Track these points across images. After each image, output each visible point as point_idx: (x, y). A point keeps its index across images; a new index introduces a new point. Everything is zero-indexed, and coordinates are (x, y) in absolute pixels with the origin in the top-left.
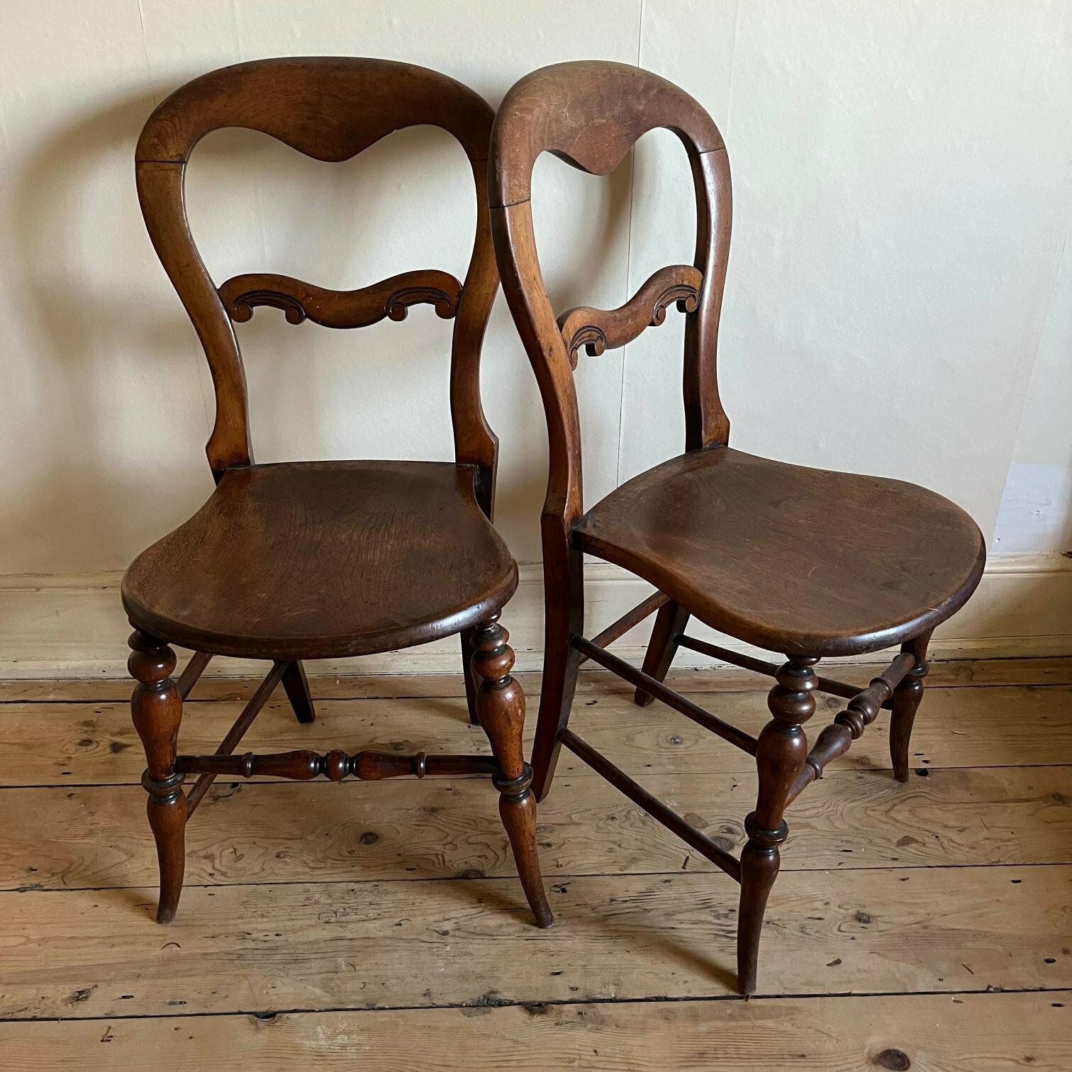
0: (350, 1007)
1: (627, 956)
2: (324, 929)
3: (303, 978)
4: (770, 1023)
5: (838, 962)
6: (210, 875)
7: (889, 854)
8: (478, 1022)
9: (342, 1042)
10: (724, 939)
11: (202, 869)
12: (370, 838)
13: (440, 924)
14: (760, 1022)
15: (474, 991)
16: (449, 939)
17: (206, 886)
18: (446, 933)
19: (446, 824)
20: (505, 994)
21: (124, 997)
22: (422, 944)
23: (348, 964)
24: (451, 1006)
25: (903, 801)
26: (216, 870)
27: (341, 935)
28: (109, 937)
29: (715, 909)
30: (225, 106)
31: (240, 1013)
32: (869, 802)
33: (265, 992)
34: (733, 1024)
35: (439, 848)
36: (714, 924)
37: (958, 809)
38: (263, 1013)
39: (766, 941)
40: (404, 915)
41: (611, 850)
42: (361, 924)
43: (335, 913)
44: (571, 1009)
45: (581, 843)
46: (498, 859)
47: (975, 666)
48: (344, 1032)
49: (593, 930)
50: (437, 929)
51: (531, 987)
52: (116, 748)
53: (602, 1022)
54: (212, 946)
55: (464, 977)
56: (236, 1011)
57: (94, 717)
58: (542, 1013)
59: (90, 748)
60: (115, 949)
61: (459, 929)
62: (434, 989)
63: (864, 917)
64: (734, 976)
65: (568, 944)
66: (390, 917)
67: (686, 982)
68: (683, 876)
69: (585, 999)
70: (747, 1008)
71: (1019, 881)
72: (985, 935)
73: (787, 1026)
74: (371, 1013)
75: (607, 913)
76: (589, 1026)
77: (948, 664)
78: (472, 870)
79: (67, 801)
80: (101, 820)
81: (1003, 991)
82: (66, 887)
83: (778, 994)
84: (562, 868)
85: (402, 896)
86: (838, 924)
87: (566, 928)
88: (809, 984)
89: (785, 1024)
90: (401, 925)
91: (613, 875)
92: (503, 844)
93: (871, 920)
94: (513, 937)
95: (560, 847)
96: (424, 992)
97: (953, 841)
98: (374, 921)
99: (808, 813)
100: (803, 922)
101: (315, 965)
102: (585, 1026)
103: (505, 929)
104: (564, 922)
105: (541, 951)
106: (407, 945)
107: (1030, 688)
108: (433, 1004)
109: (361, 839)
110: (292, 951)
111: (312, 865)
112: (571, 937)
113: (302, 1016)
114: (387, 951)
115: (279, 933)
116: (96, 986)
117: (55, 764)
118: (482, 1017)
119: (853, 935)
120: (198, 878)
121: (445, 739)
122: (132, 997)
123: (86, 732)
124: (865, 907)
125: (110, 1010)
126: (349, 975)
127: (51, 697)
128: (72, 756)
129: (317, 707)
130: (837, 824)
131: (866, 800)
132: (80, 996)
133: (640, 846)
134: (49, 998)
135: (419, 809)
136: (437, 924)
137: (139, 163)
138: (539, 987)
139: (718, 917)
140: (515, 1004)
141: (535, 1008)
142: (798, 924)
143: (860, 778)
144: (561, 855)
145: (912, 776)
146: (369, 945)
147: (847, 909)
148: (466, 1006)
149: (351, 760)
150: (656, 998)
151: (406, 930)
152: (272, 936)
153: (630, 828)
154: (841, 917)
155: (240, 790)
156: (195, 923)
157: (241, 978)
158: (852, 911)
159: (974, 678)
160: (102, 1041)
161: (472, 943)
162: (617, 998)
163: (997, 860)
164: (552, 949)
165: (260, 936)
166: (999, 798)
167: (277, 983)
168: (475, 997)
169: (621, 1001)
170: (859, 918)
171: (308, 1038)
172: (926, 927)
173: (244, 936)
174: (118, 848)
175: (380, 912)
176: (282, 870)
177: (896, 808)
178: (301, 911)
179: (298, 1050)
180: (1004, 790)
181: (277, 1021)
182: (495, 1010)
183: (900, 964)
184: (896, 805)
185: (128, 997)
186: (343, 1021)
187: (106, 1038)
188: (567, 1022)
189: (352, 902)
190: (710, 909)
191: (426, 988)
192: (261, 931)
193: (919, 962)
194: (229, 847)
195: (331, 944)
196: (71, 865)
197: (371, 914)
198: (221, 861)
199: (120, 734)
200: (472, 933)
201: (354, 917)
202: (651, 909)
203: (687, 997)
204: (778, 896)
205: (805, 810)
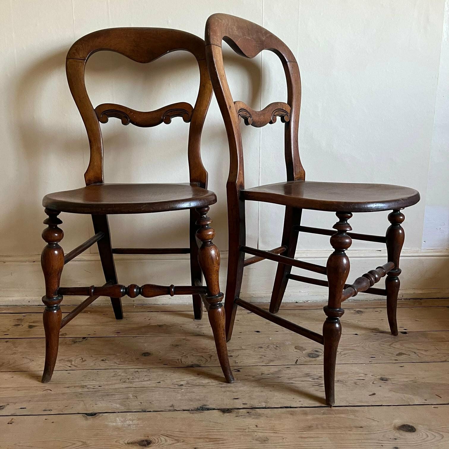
0: (133, 411)
1: (270, 393)
2: (123, 384)
3: (110, 401)
4: (343, 415)
5: (374, 394)
6: (70, 367)
7: (393, 358)
8: (197, 416)
9: (129, 423)
10: (318, 387)
11: (65, 365)
12: (147, 354)
13: (180, 382)
14: (338, 415)
15: (195, 405)
16: (183, 387)
17: (66, 370)
18: (182, 385)
19: (182, 350)
20: (211, 406)
21: (21, 408)
22: (170, 389)
23: (133, 396)
24: (184, 410)
25: (397, 341)
26: (72, 365)
27: (131, 386)
28: (17, 388)
29: (312, 377)
31: (79, 413)
32: (381, 342)
33: (91, 406)
34: (325, 416)
35: (180, 358)
36: (312, 382)
37: (423, 344)
38: (90, 414)
39: (337, 388)
40: (162, 379)
41: (261, 358)
42: (141, 382)
43: (129, 379)
44: (243, 411)
45: (246, 355)
46: (207, 361)
47: (422, 301)
48: (130, 420)
49: (253, 384)
50: (177, 384)
51: (224, 404)
52: (31, 327)
53: (259, 415)
54: (67, 390)
55: (190, 400)
56: (77, 412)
57: (22, 318)
58: (229, 412)
59: (18, 327)
60: (20, 392)
61: (188, 384)
62: (175, 404)
63: (385, 379)
64: (324, 399)
65: (242, 388)
66: (155, 380)
67: (300, 401)
68: (295, 366)
69: (250, 408)
70: (331, 410)
73: (352, 417)
74: (144, 413)
75: (260, 378)
76: (253, 417)
78: (195, 365)
79: (6, 343)
80: (20, 349)
83: (346, 405)
84: (238, 364)
85: (161, 373)
86: (373, 381)
87: (240, 383)
88: (361, 402)
89: (351, 416)
90: (160, 382)
91: (262, 366)
92: (210, 356)
93: (388, 380)
94: (215, 386)
95: (237, 357)
96: (171, 406)
97: (423, 354)
98: (147, 381)
100: (356, 381)
101: (117, 397)
102: (250, 417)
103: (211, 384)
104: (239, 381)
105: (228, 391)
106: (163, 389)
107: (448, 307)
108: (175, 410)
109: (142, 355)
110: (107, 392)
111: (118, 363)
112: (242, 386)
113: (109, 414)
114: (153, 392)
115: (100, 386)
116: (8, 404)
117: (2, 332)
118: (199, 414)
119: (380, 385)
120: (63, 368)
121: (183, 324)
122: (26, 408)
123: (18, 322)
124: (385, 376)
125: (14, 412)
126: (134, 400)
127: (4, 312)
128: (10, 329)
129: (124, 314)
130: (367, 349)
133: (275, 356)
135: (170, 345)
136: (177, 382)
138: (228, 404)
139: (314, 379)
140: (216, 409)
141: (225, 411)
142: (353, 381)
143: (375, 334)
144: (237, 359)
145: (399, 334)
146: (144, 389)
147: (376, 376)
148: (191, 410)
149: (140, 288)
150: (285, 407)
151: (162, 384)
152: (97, 387)
153: (270, 351)
154: (374, 379)
155: (87, 340)
156: (60, 383)
157: (80, 401)
158: (379, 377)
159: (422, 304)
160: (8, 424)
161: (194, 389)
162: (266, 407)
163: (445, 360)
164: (234, 390)
165: (92, 387)
166: (442, 340)
167: (97, 403)
168: (196, 407)
169: (268, 408)
170: (382, 379)
171: (112, 422)
172: (415, 382)
173: (83, 387)
174: (26, 358)
175: (150, 378)
176: (103, 365)
177: (393, 344)
178: (112, 378)
179: (106, 426)
180: (444, 338)
181: (96, 416)
182: (205, 412)
183: (404, 395)
184: (393, 343)
185: (23, 408)
186: (129, 415)
187: (10, 423)
188: (242, 416)
189: (137, 375)
190: (310, 377)
191: (171, 404)
192: (92, 385)
193: (414, 394)
194: (80, 358)
195: (127, 389)
196: (3, 364)
197: (146, 379)
198: (75, 362)
199: (34, 322)
200: (194, 385)
201: (137, 380)
202: (281, 377)
203: (301, 407)
204: (342, 372)
205: (351, 345)
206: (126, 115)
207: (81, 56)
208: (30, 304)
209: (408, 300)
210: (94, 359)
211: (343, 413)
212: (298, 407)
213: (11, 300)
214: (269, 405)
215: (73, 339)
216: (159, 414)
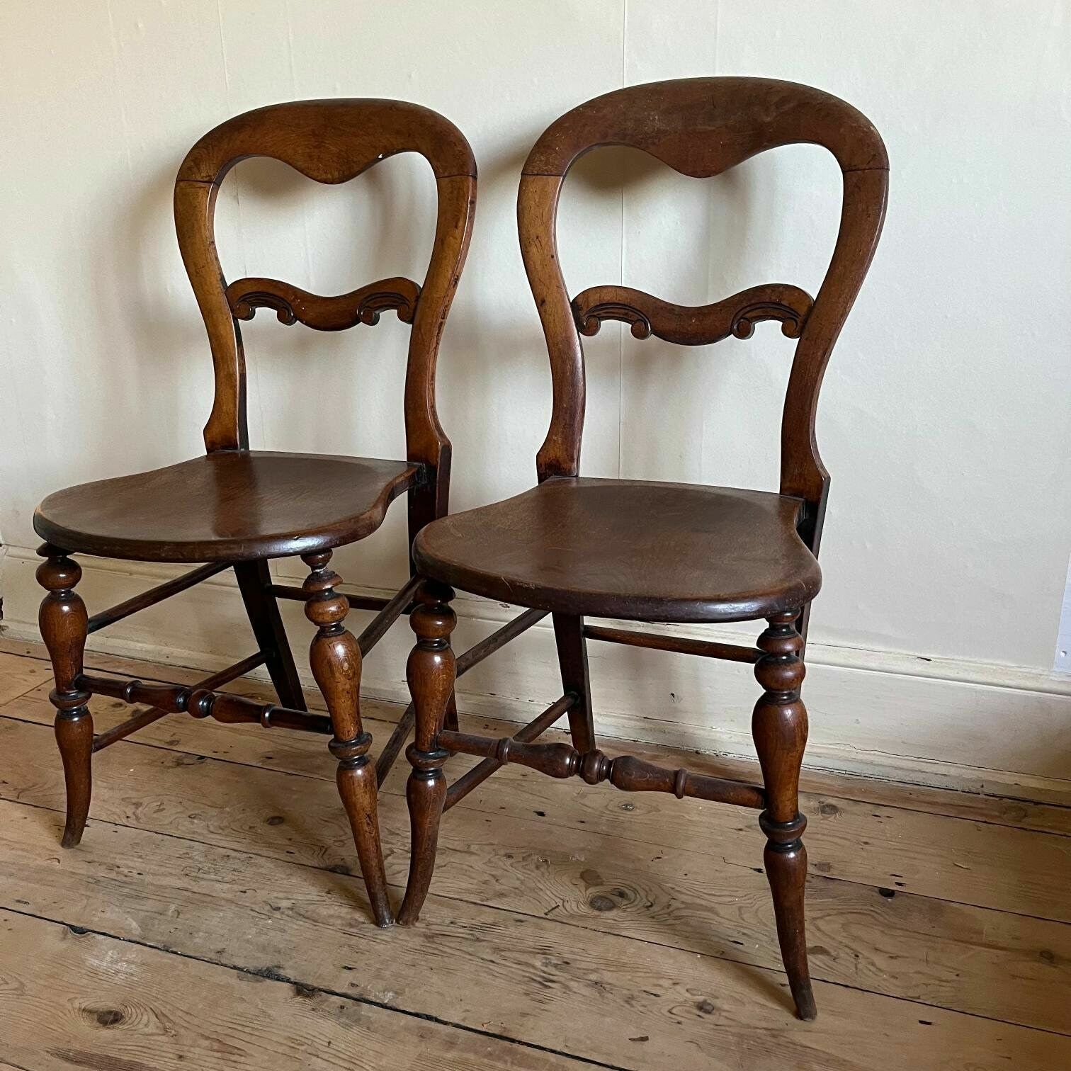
0: (148, 944)
1: (427, 973)
2: (180, 879)
3: (130, 910)
5: (644, 1039)
6: (127, 817)
8: (245, 987)
9: (120, 968)
10: (538, 985)
11: (124, 811)
12: (277, 821)
13: (280, 901)
15: (264, 961)
16: (277, 915)
17: (116, 824)
18: (278, 909)
20: (288, 971)
22: (250, 912)
23: (176, 911)
24: (235, 968)
26: (135, 815)
27: (190, 887)
28: (16, 842)
29: (550, 957)
30: (250, 137)
31: (61, 923)
33: (94, 913)
34: (486, 1061)
35: (330, 843)
36: (537, 969)
37: (904, 936)
38: (79, 928)
40: (256, 885)
41: (485, 882)
42: (211, 883)
43: (200, 870)
44: (337, 1001)
45: (461, 869)
47: (1034, 810)
48: (128, 961)
50: (272, 904)
51: (315, 973)
53: (357, 1020)
54: (82, 868)
55: (264, 948)
56: (60, 920)
58: (308, 996)
59: (118, 709)
60: (13, 852)
61: (292, 909)
62: (229, 949)
63: (708, 1008)
65: (380, 947)
66: (241, 885)
68: (539, 921)
69: (356, 997)
70: (510, 1051)
71: (929, 1024)
74: (162, 953)
75: (438, 932)
76: (342, 1020)
77: (1001, 801)
78: (342, 866)
82: (16, 800)
83: (553, 1048)
85: (266, 871)
86: (673, 1005)
88: (596, 1050)
90: (245, 892)
91: (471, 902)
93: (713, 1011)
94: (333, 928)
96: (220, 950)
97: (873, 964)
98: (225, 884)
99: (720, 899)
100: (636, 994)
101: (150, 905)
102: (338, 1018)
103: (332, 920)
105: (350, 946)
106: (237, 909)
108: (220, 961)
109: (270, 820)
110: (141, 889)
111: (212, 829)
113: (106, 939)
114: (216, 910)
115: (142, 873)
118: (252, 984)
119: (680, 1019)
120: (116, 817)
124: (717, 998)
126: (170, 919)
130: (746, 916)
133: (519, 885)
135: (337, 809)
136: (276, 900)
138: (323, 975)
139: (548, 964)
140: (291, 983)
141: (302, 990)
142: (628, 993)
146: (204, 900)
147: (694, 995)
148: (245, 971)
150: (427, 1016)
151: (247, 897)
152: (135, 872)
153: (521, 869)
154: (682, 1000)
155: (203, 762)
156: (86, 849)
157: (83, 897)
158: (700, 998)
159: (1025, 820)
161: (293, 923)
162: (388, 1005)
163: (917, 995)
164: (361, 947)
165: (126, 871)
166: (966, 938)
167: (107, 909)
168: (260, 966)
169: (390, 1008)
170: (702, 1006)
171: (97, 957)
172: (774, 1036)
173: (113, 867)
175: (236, 878)
176: (185, 826)
178: (173, 861)
179: (80, 963)
180: (979, 933)
181: (84, 937)
182: (268, 981)
183: (714, 1061)
184: (830, 915)
186: (135, 952)
188: (324, 1011)
189: (220, 865)
190: (544, 956)
191: (223, 947)
192: (130, 868)
194: (159, 801)
195: (176, 892)
196: (34, 786)
197: (229, 878)
198: (144, 809)
200: (300, 915)
201: (212, 876)
202: (484, 941)
203: (458, 1024)
204: (626, 964)
205: (719, 896)
207: (204, 174)
208: (168, 661)
210: (181, 809)
212: (451, 1023)
213: (139, 649)
214: (396, 1002)
215: (181, 756)
216: (185, 963)
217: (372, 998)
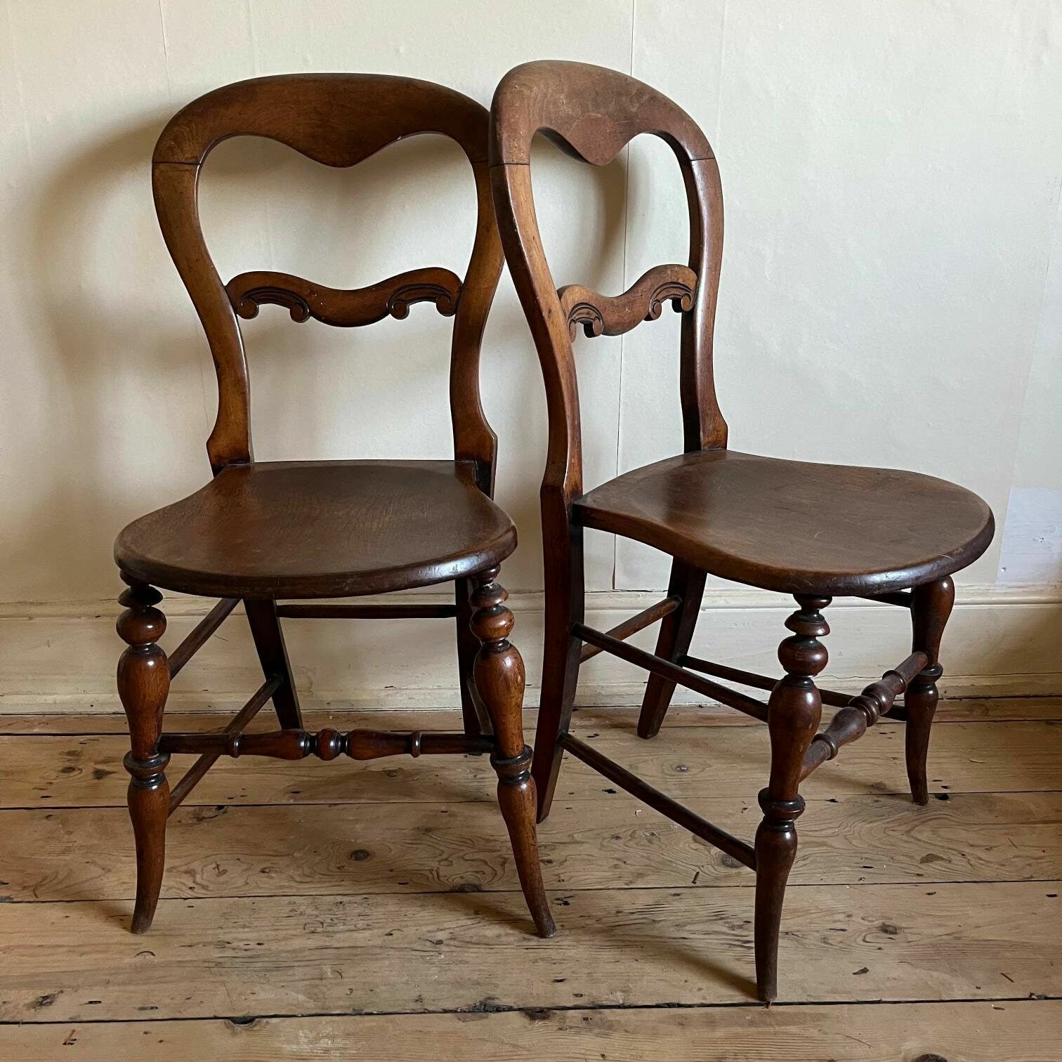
0: (335, 1013)
1: (635, 964)
2: (309, 938)
3: (284, 984)
4: (792, 1029)
5: (865, 971)
6: (191, 888)
7: (913, 870)
8: (473, 1026)
9: (326, 1046)
10: (740, 949)
11: (181, 883)
12: (361, 855)
13: (433, 934)
14: (783, 1028)
15: (472, 997)
16: (443, 948)
17: (185, 899)
18: (440, 942)
19: (441, 843)
20: (504, 1000)
21: (91, 1002)
22: (414, 953)
23: (334, 971)
24: (445, 1011)
25: (924, 822)
26: (197, 884)
27: (328, 944)
28: (78, 946)
29: (729, 920)
30: (240, 114)
31: (216, 1018)
32: (888, 823)
33: (243, 998)
34: (754, 1029)
35: (435, 864)
36: (728, 934)
37: (982, 829)
38: (240, 1018)
39: (785, 952)
40: (396, 925)
41: (616, 866)
42: (348, 934)
43: (322, 923)
44: (576, 1014)
45: (583, 860)
46: (496, 874)
47: (989, 703)
48: (328, 1037)
49: (598, 940)
50: (430, 939)
51: (532, 994)
52: (99, 774)
53: (610, 1027)
54: (188, 955)
55: (459, 984)
56: (212, 1016)
57: (79, 748)
58: (544, 1018)
59: (72, 774)
60: (84, 957)
61: (455, 939)
62: (425, 995)
63: (891, 929)
64: (752, 983)
65: (572, 953)
66: (380, 928)
67: (700, 989)
68: (692, 890)
69: (590, 1006)
70: (769, 1014)
71: (1055, 896)
72: (1023, 945)
73: (814, 1032)
74: (358, 1018)
75: (612, 924)
76: (596, 1031)
77: (961, 702)
78: (468, 885)
79: (45, 821)
80: (78, 838)
81: (1046, 998)
82: (37, 900)
83: (800, 1001)
84: (565, 883)
85: (392, 908)
86: (863, 935)
87: (569, 938)
88: (834, 991)
89: (812, 1030)
90: (392, 934)
91: (619, 889)
92: (502, 860)
93: (898, 931)
94: (512, 946)
95: (562, 863)
96: (417, 999)
97: (981, 859)
98: (363, 931)
99: (824, 833)
100: (825, 933)
101: (299, 973)
102: (590, 1030)
103: (504, 939)
104: (567, 932)
105: (543, 959)
106: (397, 953)
107: (1049, 722)
108: (426, 1009)
109: (351, 856)
110: (274, 959)
111: (298, 879)
112: (574, 946)
113: (283, 1021)
114: (377, 959)
115: (260, 942)
116: (62, 992)
117: (35, 788)
118: (479, 1022)
119: (879, 945)
120: (177, 891)
121: (441, 768)
122: (100, 1002)
123: (69, 760)
124: (891, 919)
125: (76, 1014)
126: (335, 981)
127: (36, 731)
128: (53, 781)
130: (855, 842)
131: (885, 821)
132: (45, 1001)
133: (648, 862)
134: (10, 1003)
135: (413, 829)
136: (429, 934)
137: (155, 164)
138: (541, 995)
139: (733, 928)
140: (515, 1010)
141: (536, 1014)
142: (818, 934)
143: (877, 801)
144: (563, 871)
145: (931, 800)
146: (356, 953)
147: (872, 921)
148: (461, 1012)
149: (343, 739)
150: (667, 1004)
151: (397, 939)
152: (253, 945)
153: (637, 847)
154: (866, 928)
155: (226, 812)
156: (172, 933)
157: (217, 985)
158: (878, 923)
159: (990, 713)
160: (65, 1044)
161: (467, 952)
162: (625, 1005)
163: (1029, 876)
164: (553, 957)
165: (241, 944)
166: (1026, 819)
167: (256, 989)
168: (471, 1003)
169: (630, 1007)
170: (885, 929)
171: (289, 1042)
172: (959, 938)
173: (223, 945)
174: (94, 863)
175: (369, 922)
176: (267, 884)
177: (917, 828)
178: (285, 922)
179: (277, 1053)
180: (1030, 813)
181: (255, 1025)
182: (493, 1015)
183: (932, 973)
184: (917, 826)
185: (96, 1002)
186: (327, 1026)
187: (68, 1042)
188: (571, 1028)
189: (340, 913)
190: (724, 921)
191: (418, 994)
192: (242, 940)
193: (953, 972)
194: (212, 863)
195: (317, 952)
196: (44, 879)
197: (361, 924)
198: (202, 875)
199: (105, 762)
200: (468, 942)
201: (342, 927)
202: (660, 921)
203: (702, 1004)
204: (796, 909)
205: (820, 830)
206: (302, 301)
207: (188, 155)
208: (93, 710)
209: (958, 700)
210: (245, 867)
211: (793, 1023)
212: (696, 1005)
213: (52, 702)
214: (633, 1000)
215: (195, 810)
216: (391, 1022)
217: (605, 1003)
